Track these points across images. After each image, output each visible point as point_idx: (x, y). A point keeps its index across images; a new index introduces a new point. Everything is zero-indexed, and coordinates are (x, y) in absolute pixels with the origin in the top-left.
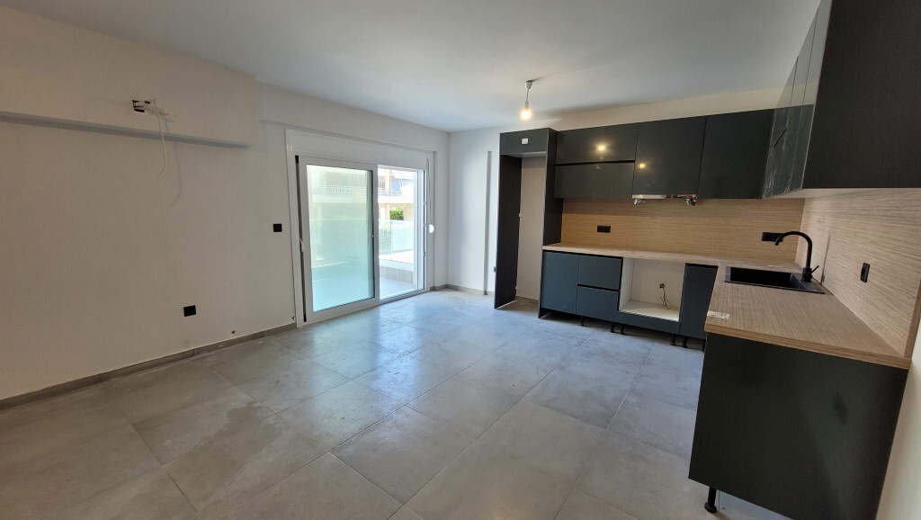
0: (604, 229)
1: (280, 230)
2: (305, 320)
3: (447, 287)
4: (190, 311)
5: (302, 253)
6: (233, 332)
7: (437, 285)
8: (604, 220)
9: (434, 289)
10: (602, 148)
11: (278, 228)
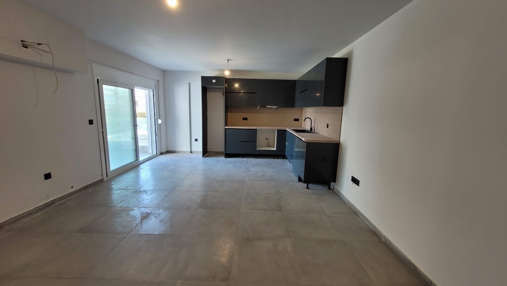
0: (245, 119)
1: (92, 124)
2: (107, 176)
3: (168, 152)
4: (48, 176)
5: (103, 136)
6: (72, 187)
7: (163, 151)
8: (245, 115)
9: (162, 154)
10: (237, 85)
11: (91, 122)
